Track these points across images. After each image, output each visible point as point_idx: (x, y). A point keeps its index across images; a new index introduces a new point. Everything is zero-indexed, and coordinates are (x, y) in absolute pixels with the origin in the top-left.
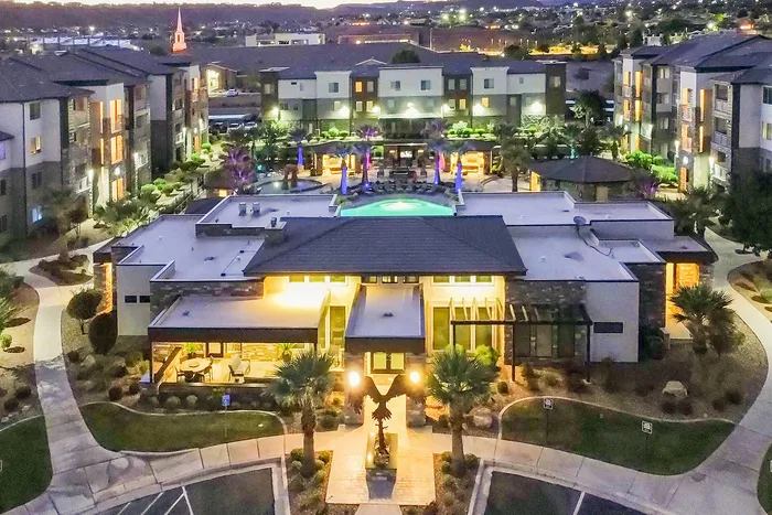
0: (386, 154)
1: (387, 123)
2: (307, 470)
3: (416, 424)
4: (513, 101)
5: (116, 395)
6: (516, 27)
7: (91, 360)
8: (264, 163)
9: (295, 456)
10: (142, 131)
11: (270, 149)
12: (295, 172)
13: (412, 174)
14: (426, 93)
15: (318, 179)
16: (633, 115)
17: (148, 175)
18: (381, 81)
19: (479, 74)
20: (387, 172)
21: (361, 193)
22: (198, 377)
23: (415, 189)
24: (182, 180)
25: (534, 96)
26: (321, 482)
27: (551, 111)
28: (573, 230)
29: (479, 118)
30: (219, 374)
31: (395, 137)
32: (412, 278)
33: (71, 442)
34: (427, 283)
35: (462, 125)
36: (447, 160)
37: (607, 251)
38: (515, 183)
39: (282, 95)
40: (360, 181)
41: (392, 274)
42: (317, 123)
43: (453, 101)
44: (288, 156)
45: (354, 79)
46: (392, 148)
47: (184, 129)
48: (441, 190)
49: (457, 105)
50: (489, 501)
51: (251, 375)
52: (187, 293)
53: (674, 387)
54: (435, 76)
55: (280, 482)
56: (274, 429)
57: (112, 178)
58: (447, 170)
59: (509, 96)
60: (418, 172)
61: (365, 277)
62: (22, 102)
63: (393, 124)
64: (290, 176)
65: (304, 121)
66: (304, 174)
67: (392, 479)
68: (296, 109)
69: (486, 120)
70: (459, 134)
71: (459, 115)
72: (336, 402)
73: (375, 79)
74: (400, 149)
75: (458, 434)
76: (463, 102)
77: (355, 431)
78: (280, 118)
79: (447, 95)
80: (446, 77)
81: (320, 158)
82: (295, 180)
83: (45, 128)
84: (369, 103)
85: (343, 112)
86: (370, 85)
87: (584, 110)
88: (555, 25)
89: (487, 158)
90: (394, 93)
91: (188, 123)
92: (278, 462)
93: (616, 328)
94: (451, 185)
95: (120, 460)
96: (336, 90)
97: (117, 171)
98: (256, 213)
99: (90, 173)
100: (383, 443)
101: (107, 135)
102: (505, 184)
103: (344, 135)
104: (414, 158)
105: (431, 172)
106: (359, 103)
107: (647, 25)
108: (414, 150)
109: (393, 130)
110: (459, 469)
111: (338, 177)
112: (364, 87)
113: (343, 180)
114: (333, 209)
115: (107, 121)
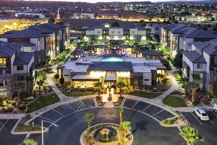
0: (111, 48)
1: (111, 41)
2: (99, 98)
3: (115, 93)
4: (139, 36)
5: (66, 90)
6: (145, 12)
7: (60, 85)
8: (83, 49)
9: (97, 97)
10: (58, 43)
11: (85, 46)
12: (91, 52)
13: (116, 53)
14: (119, 34)
15: (96, 53)
16: (163, 41)
17: (59, 52)
18: (109, 31)
19: (131, 30)
20: (111, 52)
21: (105, 56)
22: (80, 87)
23: (116, 56)
24: (67, 53)
25: (143, 35)
26: (101, 100)
27: (147, 39)
28: (144, 64)
29: (131, 40)
30: (83, 87)
31: (113, 44)
32: (115, 72)
33: (62, 96)
34: (117, 73)
35: (127, 41)
36: (124, 50)
37: (148, 68)
38: (137, 55)
39: (87, 34)
40: (105, 54)
41: (112, 71)
42: (95, 40)
43: (126, 36)
44: (89, 48)
45: (103, 31)
46: (112, 47)
47: (66, 42)
48: (122, 56)
49: (126, 37)
50: (125, 102)
51: (88, 87)
52: (77, 74)
53: (155, 88)
54: (121, 30)
55: (95, 100)
56: (93, 94)
57: (53, 53)
58: (123, 52)
59: (138, 35)
60: (117, 52)
61: (107, 72)
62: (37, 38)
63: (112, 41)
64: (90, 53)
65: (92, 40)
66: (93, 52)
67: (111, 99)
68: (90, 37)
69: (133, 40)
70: (127, 43)
71: (127, 39)
72: (103, 91)
73: (108, 31)
74: (113, 47)
75: (121, 94)
76: (128, 36)
77: (106, 94)
78: (86, 39)
79: (124, 35)
80: (124, 31)
81: (96, 49)
82: (91, 53)
83: (41, 43)
84: (107, 36)
85: (101, 38)
86: (107, 32)
87: (155, 38)
88: (155, 11)
89: (132, 49)
90: (112, 34)
91: (66, 40)
92: (94, 98)
93: (148, 80)
94: (124, 55)
95: (70, 98)
96: (99, 33)
97: (54, 51)
98: (86, 61)
99: (49, 52)
100: (110, 95)
101: (52, 44)
102: (135, 55)
103: (101, 43)
104: (116, 49)
105: (120, 52)
106: (104, 36)
107: (179, 13)
108: (116, 47)
109: (112, 42)
110: (121, 98)
111: (100, 53)
112: (106, 32)
113: (101, 54)
114: (101, 60)
115: (52, 41)
